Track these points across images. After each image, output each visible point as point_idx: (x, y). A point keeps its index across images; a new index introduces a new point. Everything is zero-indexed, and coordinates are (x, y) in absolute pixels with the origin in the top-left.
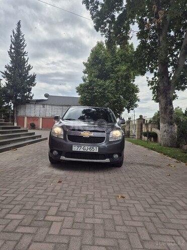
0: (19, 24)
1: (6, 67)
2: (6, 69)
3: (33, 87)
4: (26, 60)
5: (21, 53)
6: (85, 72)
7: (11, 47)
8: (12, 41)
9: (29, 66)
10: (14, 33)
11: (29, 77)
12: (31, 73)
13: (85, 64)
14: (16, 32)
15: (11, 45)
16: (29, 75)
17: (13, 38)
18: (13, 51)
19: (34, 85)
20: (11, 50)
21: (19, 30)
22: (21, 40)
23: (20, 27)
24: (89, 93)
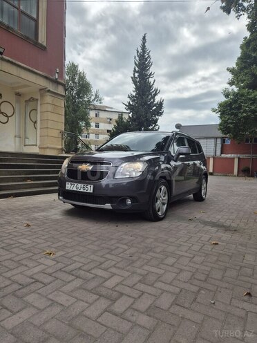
0: (144, 38)
1: (129, 97)
2: (128, 100)
3: (160, 117)
4: (152, 83)
5: (146, 75)
6: (231, 83)
7: (135, 71)
8: (135, 63)
9: (156, 90)
10: (138, 52)
11: (155, 105)
12: (157, 99)
13: (232, 71)
14: (140, 50)
15: (135, 68)
16: (156, 102)
17: (137, 58)
18: (136, 75)
19: (161, 114)
20: (134, 74)
21: (144, 47)
22: (146, 59)
23: (145, 42)
24: (232, 114)
